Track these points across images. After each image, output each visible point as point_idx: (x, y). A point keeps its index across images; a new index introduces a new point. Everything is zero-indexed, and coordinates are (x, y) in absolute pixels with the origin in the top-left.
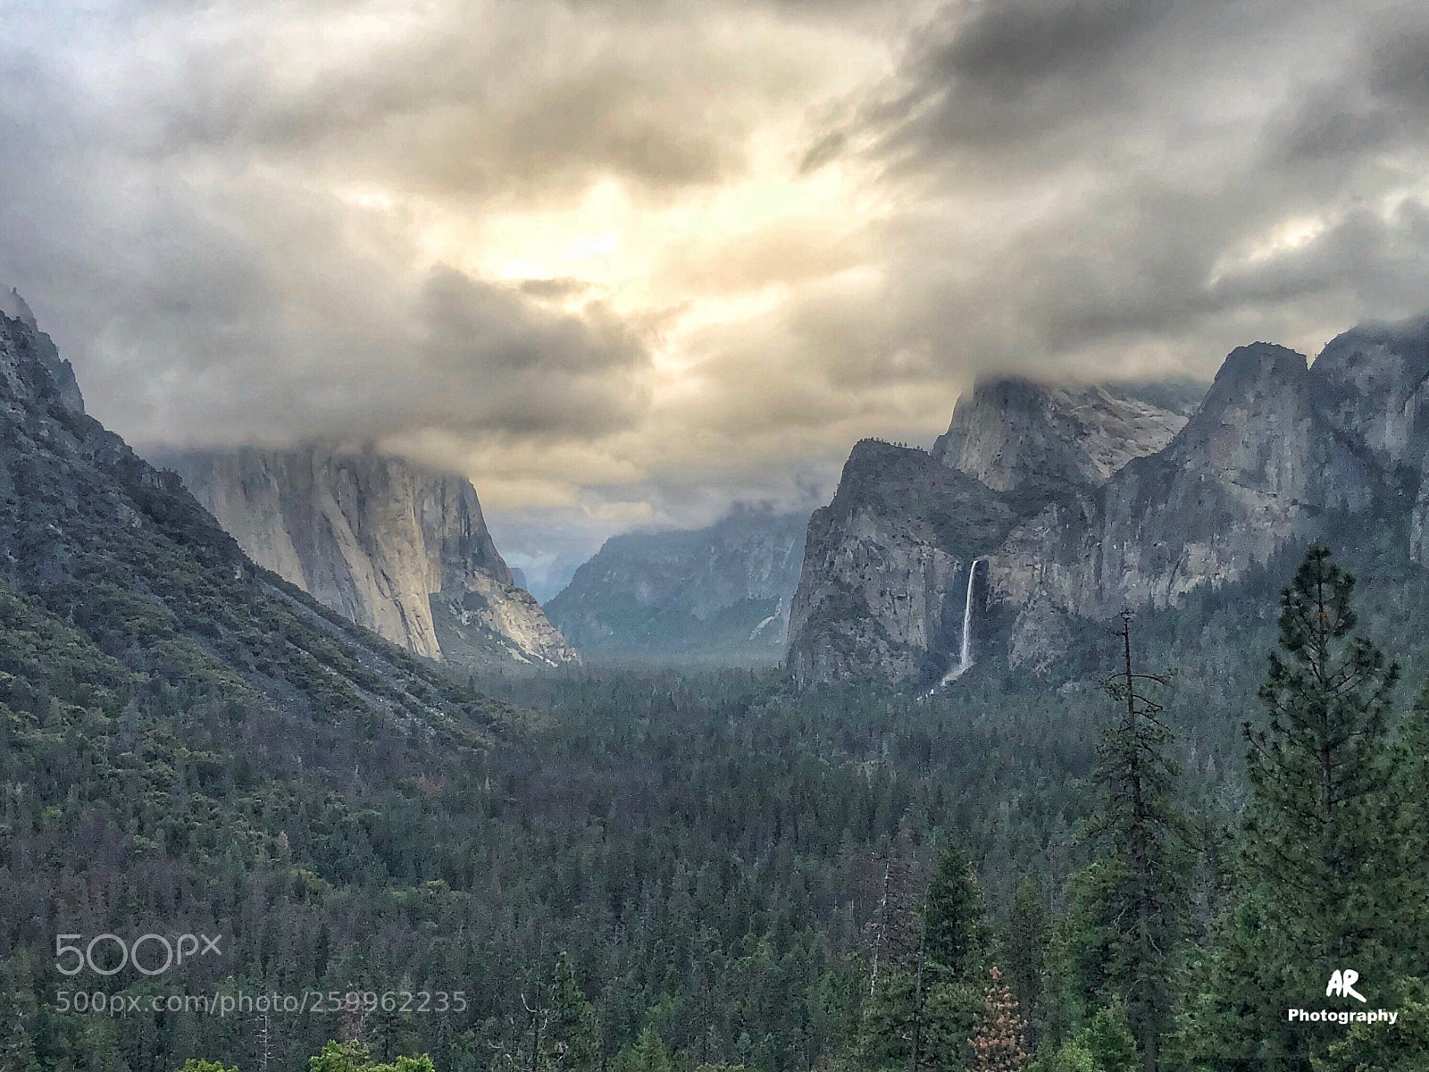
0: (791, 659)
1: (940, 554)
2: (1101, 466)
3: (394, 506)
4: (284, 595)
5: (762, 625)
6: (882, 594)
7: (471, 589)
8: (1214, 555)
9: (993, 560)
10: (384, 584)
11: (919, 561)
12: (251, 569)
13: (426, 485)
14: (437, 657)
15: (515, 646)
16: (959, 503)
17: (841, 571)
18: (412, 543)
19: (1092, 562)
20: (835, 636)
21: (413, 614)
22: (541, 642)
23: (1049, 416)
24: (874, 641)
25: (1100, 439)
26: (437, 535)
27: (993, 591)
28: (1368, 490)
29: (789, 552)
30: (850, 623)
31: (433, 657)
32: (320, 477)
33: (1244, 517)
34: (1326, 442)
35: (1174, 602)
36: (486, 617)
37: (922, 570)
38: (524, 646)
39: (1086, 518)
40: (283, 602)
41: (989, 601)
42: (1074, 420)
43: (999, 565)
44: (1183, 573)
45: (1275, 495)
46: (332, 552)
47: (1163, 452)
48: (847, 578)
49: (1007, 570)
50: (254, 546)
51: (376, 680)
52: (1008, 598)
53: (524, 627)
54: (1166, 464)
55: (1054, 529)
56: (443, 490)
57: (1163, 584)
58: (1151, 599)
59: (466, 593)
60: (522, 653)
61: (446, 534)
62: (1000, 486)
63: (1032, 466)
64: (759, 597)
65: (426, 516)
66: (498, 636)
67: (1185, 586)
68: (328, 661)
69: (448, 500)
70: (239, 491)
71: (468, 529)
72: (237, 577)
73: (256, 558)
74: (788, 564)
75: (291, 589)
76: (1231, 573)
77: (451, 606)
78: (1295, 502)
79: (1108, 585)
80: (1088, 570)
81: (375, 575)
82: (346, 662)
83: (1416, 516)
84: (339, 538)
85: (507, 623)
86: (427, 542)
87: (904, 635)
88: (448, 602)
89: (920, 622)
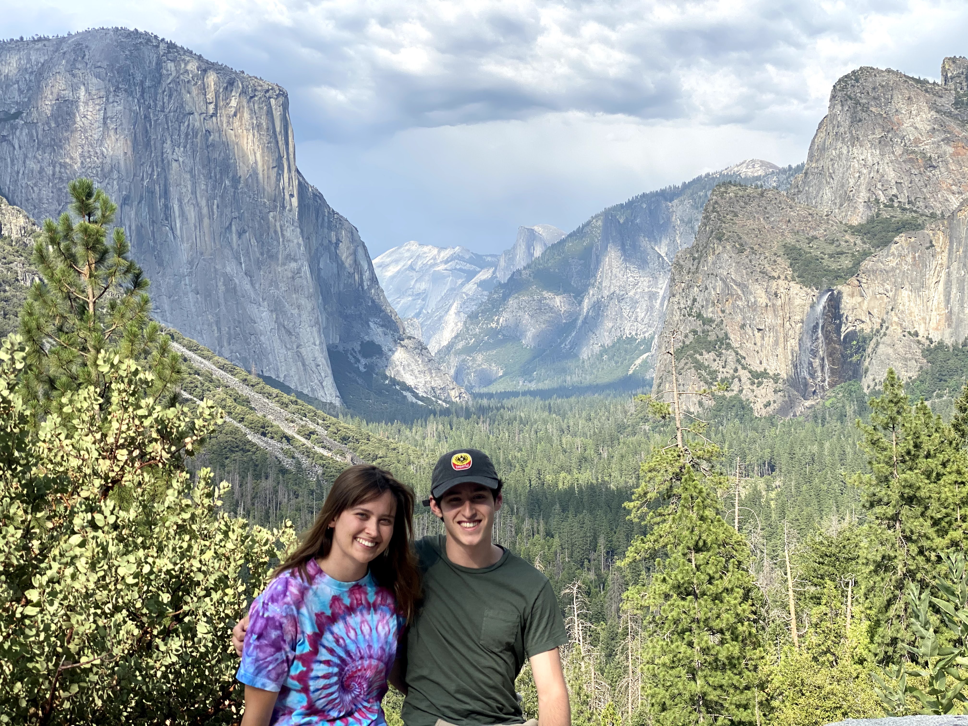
1: (795, 288)
5: (638, 362)
6: (743, 326)
7: (367, 338)
9: (845, 289)
10: (286, 338)
11: (776, 295)
13: (322, 245)
15: (409, 389)
16: (815, 238)
17: (703, 306)
19: (941, 286)
20: (699, 366)
21: (313, 365)
22: (433, 384)
23: (899, 151)
24: (736, 370)
26: (333, 290)
27: (847, 320)
29: (661, 292)
30: (712, 355)
31: (333, 402)
36: (382, 364)
37: (779, 302)
38: (417, 389)
39: (933, 246)
41: (843, 328)
42: (923, 154)
43: (852, 295)
46: (238, 310)
48: (709, 313)
49: (860, 299)
50: (166, 307)
52: (862, 326)
53: (416, 372)
55: (904, 258)
59: (362, 342)
60: (416, 396)
61: (341, 289)
62: (856, 220)
63: (882, 198)
64: (636, 334)
65: (322, 273)
66: (394, 381)
71: (361, 284)
74: (662, 304)
77: (349, 355)
79: (956, 309)
81: (278, 329)
82: (239, 409)
84: (244, 297)
85: (401, 369)
86: (324, 299)
87: (764, 364)
88: (346, 351)
89: (780, 350)
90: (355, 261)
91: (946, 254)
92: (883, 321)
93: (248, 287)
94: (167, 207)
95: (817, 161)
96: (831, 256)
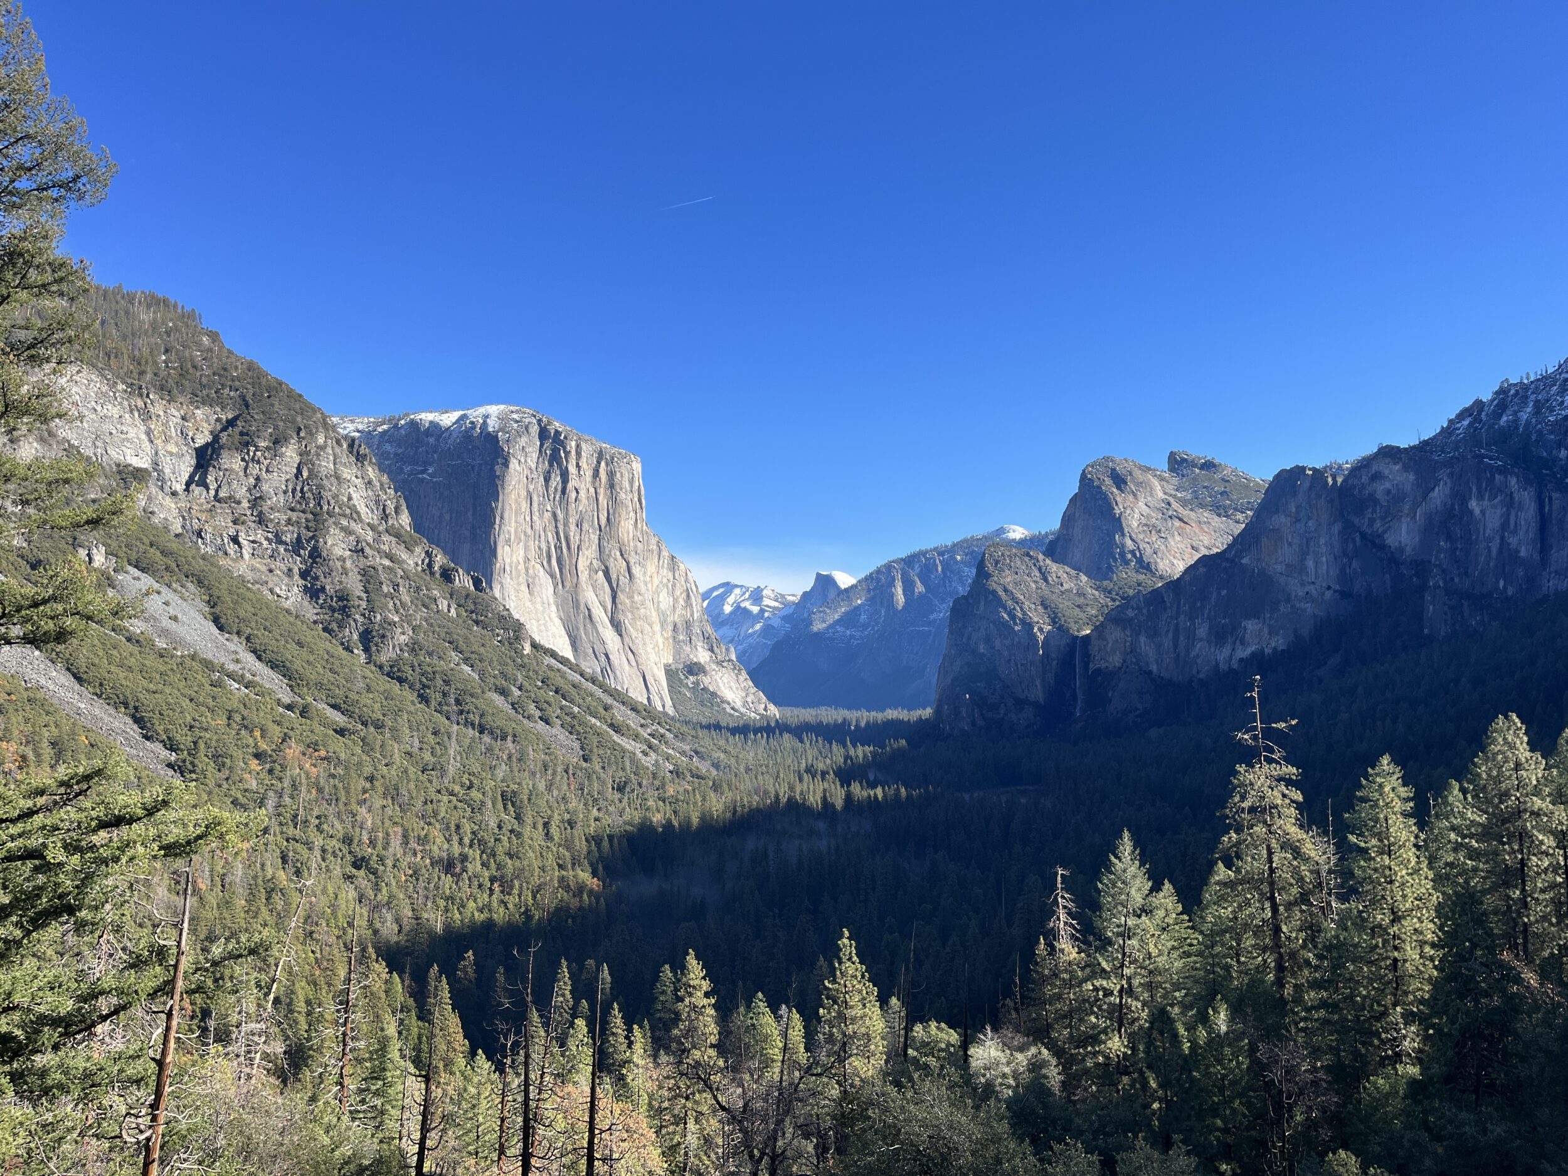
0: (938, 712)
1: (1052, 630)
2: (1175, 562)
3: (637, 598)
4: (561, 666)
6: (1009, 661)
7: (695, 660)
8: (1266, 630)
10: (631, 656)
12: (535, 646)
13: (661, 582)
14: (671, 711)
15: (729, 703)
16: (1067, 591)
17: (976, 644)
18: (651, 625)
19: (1171, 635)
21: (652, 679)
22: (749, 700)
23: (1135, 524)
24: (1003, 697)
25: (1176, 543)
26: (670, 619)
27: (1094, 659)
28: (1387, 576)
30: (983, 684)
31: (668, 711)
32: (584, 576)
33: (1288, 599)
34: (1354, 541)
35: (1235, 665)
36: (706, 681)
37: (1039, 643)
38: (734, 703)
39: (1164, 602)
40: (559, 670)
41: (1091, 666)
42: (1155, 527)
43: (1098, 639)
44: (1242, 643)
45: (1313, 583)
46: (592, 632)
47: (1224, 551)
48: (982, 648)
49: (1105, 643)
50: (535, 629)
51: (628, 727)
52: (1106, 664)
53: (734, 689)
54: (1227, 560)
55: (1139, 609)
56: (674, 585)
57: (1226, 651)
58: (1217, 665)
59: (691, 663)
60: (733, 708)
61: (675, 619)
64: (912, 664)
65: (661, 605)
66: (714, 694)
67: (1244, 653)
68: (591, 714)
69: (678, 593)
70: (524, 588)
71: (692, 615)
72: (525, 652)
73: (537, 639)
75: (564, 661)
76: (1279, 642)
77: (680, 673)
78: (1329, 588)
79: (1183, 653)
80: (1167, 643)
81: (625, 650)
82: (607, 715)
83: (1428, 597)
84: (598, 622)
85: (721, 685)
86: (662, 626)
87: (1026, 693)
88: (677, 670)
89: (1038, 683)
90: (688, 596)
91: (1175, 609)
92: (1124, 661)
93: (603, 614)
94: (539, 548)
95: (1067, 529)
96: (1079, 606)
